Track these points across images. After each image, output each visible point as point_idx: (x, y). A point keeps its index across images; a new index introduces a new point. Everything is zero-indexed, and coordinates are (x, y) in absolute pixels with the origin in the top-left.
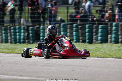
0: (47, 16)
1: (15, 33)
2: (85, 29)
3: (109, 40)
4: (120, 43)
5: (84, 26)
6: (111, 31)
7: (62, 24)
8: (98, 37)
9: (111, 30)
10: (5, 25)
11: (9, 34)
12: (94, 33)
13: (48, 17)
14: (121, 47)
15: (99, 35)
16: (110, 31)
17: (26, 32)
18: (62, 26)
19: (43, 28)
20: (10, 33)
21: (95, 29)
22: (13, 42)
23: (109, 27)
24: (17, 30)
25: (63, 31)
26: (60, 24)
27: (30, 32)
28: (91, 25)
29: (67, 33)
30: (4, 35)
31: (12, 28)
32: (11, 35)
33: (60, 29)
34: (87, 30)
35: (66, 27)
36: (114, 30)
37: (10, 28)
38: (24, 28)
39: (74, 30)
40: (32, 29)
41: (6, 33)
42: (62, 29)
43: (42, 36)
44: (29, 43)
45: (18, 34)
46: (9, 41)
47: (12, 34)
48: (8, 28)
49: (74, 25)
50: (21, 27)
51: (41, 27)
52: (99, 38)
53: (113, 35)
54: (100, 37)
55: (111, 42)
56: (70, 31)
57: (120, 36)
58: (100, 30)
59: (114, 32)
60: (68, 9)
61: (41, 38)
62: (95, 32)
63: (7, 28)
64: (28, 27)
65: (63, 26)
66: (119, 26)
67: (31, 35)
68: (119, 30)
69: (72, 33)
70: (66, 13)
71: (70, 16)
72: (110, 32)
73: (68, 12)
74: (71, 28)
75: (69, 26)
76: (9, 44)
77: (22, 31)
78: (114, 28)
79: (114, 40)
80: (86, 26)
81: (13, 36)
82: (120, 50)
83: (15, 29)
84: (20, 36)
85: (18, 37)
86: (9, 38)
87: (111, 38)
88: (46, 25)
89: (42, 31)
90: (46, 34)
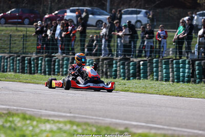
1: (178, 68)
11: (171, 69)
17: (191, 68)
20: (173, 68)
22: (176, 80)
24: (181, 65)
27: (197, 67)
30: (164, 70)
31: (174, 61)
32: (173, 72)
37: (172, 61)
38: (189, 62)
40: (198, 63)
41: (167, 68)
44: (195, 82)
45: (181, 70)
46: (171, 78)
47: (175, 69)
48: (170, 62)
63: (168, 61)
64: (194, 61)
67: (197, 71)
76: (171, 82)
77: (187, 66)
81: (175, 73)
83: (178, 63)
84: (184, 72)
85: (181, 74)
86: (171, 75)
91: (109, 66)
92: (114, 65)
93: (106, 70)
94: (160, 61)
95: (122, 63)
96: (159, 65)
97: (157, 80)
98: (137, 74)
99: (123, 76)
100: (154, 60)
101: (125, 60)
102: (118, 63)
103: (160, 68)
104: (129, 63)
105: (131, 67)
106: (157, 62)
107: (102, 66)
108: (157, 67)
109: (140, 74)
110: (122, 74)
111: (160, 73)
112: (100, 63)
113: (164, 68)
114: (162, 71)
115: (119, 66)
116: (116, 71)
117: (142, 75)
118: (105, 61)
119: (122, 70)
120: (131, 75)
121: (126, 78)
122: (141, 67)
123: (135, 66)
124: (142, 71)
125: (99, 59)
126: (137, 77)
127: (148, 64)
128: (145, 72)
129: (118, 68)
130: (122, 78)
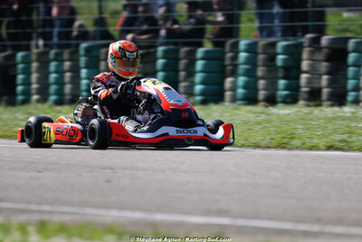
2: (155, 60)
3: (228, 94)
4: (263, 103)
5: (152, 50)
6: (235, 67)
7: (84, 45)
8: (193, 84)
9: (235, 63)
12: (182, 74)
13: (41, 23)
14: (263, 116)
15: (199, 77)
16: (231, 65)
18: (82, 52)
19: (24, 57)
21: (184, 58)
23: (229, 55)
25: (86, 68)
26: (77, 46)
28: (171, 47)
33: (78, 60)
34: (160, 62)
35: (94, 53)
36: (245, 64)
42: (83, 60)
43: (22, 84)
51: (20, 55)
52: (198, 88)
53: (241, 80)
54: (202, 83)
55: (234, 100)
57: (261, 83)
58: (200, 64)
59: (242, 68)
61: (20, 88)
62: (184, 70)
65: (88, 50)
66: (260, 50)
68: (260, 63)
72: (229, 68)
75: (103, 51)
78: (243, 56)
79: (244, 94)
80: (155, 52)
82: (259, 123)
87: (234, 89)
88: (35, 51)
89: (20, 66)
90: (34, 77)
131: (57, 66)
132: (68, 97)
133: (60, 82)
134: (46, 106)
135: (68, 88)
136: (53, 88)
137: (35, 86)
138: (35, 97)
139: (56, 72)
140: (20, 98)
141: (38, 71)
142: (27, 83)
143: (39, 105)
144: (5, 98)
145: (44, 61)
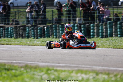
0: (97, 15)
7: (108, 22)
10: (62, 23)
17: (79, 29)
18: (108, 24)
25: (109, 28)
27: (83, 29)
29: (113, 29)
30: (61, 32)
33: (107, 26)
35: (111, 24)
38: (77, 25)
39: (118, 27)
40: (83, 26)
42: (108, 26)
49: (118, 23)
50: (75, 25)
51: (91, 25)
56: (115, 27)
60: (113, 10)
61: (92, 34)
64: (81, 25)
67: (83, 31)
69: (117, 30)
70: (112, 12)
71: (115, 15)
73: (113, 12)
74: (116, 26)
75: (114, 23)
77: (76, 28)
88: (96, 23)
89: (92, 28)
90: (95, 31)
91: (24, 31)
92: (27, 30)
93: (22, 33)
94: (57, 26)
95: (33, 28)
96: (57, 28)
97: (56, 38)
98: (43, 34)
99: (33, 37)
100: (54, 25)
101: (35, 26)
102: (30, 29)
103: (58, 30)
104: (37, 28)
105: (39, 31)
106: (56, 27)
107: (19, 31)
108: (56, 30)
109: (45, 34)
110: (33, 35)
111: (58, 33)
112: (18, 29)
113: (60, 30)
114: (59, 32)
115: (31, 31)
116: (28, 33)
117: (46, 35)
118: (21, 28)
119: (32, 33)
120: (39, 36)
121: (36, 38)
122: (46, 30)
123: (41, 29)
124: (46, 33)
125: (17, 27)
126: (43, 37)
127: (50, 28)
128: (48, 33)
129: (30, 31)
130: (33, 38)
131: (101, 28)
132: (104, 36)
133: (102, 32)
134: (99, 38)
135: (104, 33)
136: (100, 34)
137: (95, 33)
138: (96, 36)
139: (101, 29)
140: (92, 36)
141: (96, 29)
142: (94, 32)
143: (97, 38)
144: (87, 36)
145: (98, 26)
